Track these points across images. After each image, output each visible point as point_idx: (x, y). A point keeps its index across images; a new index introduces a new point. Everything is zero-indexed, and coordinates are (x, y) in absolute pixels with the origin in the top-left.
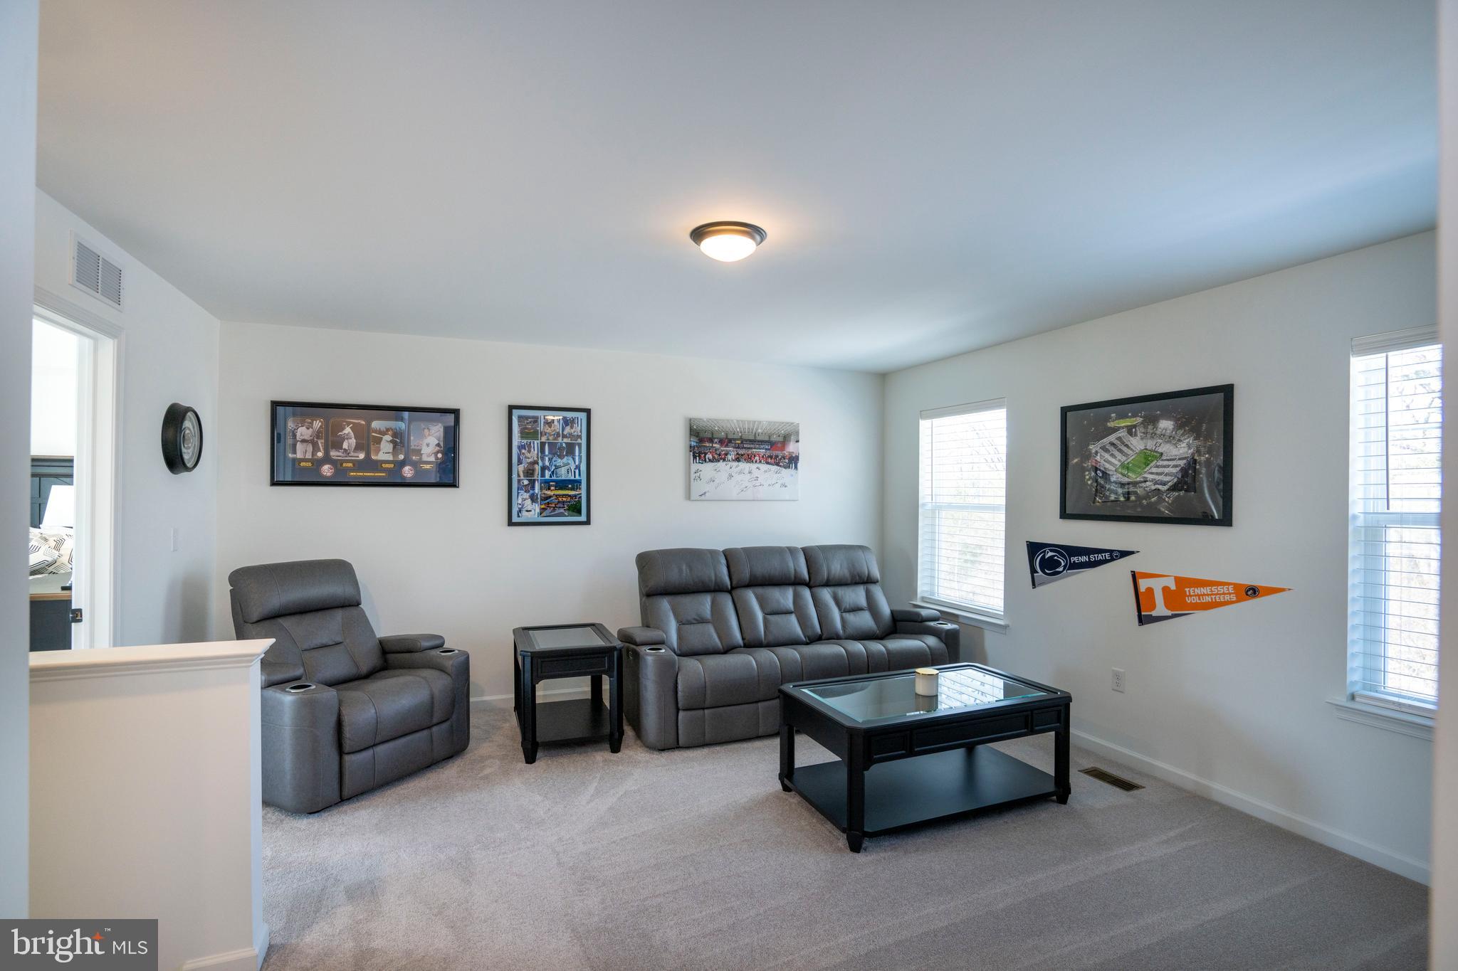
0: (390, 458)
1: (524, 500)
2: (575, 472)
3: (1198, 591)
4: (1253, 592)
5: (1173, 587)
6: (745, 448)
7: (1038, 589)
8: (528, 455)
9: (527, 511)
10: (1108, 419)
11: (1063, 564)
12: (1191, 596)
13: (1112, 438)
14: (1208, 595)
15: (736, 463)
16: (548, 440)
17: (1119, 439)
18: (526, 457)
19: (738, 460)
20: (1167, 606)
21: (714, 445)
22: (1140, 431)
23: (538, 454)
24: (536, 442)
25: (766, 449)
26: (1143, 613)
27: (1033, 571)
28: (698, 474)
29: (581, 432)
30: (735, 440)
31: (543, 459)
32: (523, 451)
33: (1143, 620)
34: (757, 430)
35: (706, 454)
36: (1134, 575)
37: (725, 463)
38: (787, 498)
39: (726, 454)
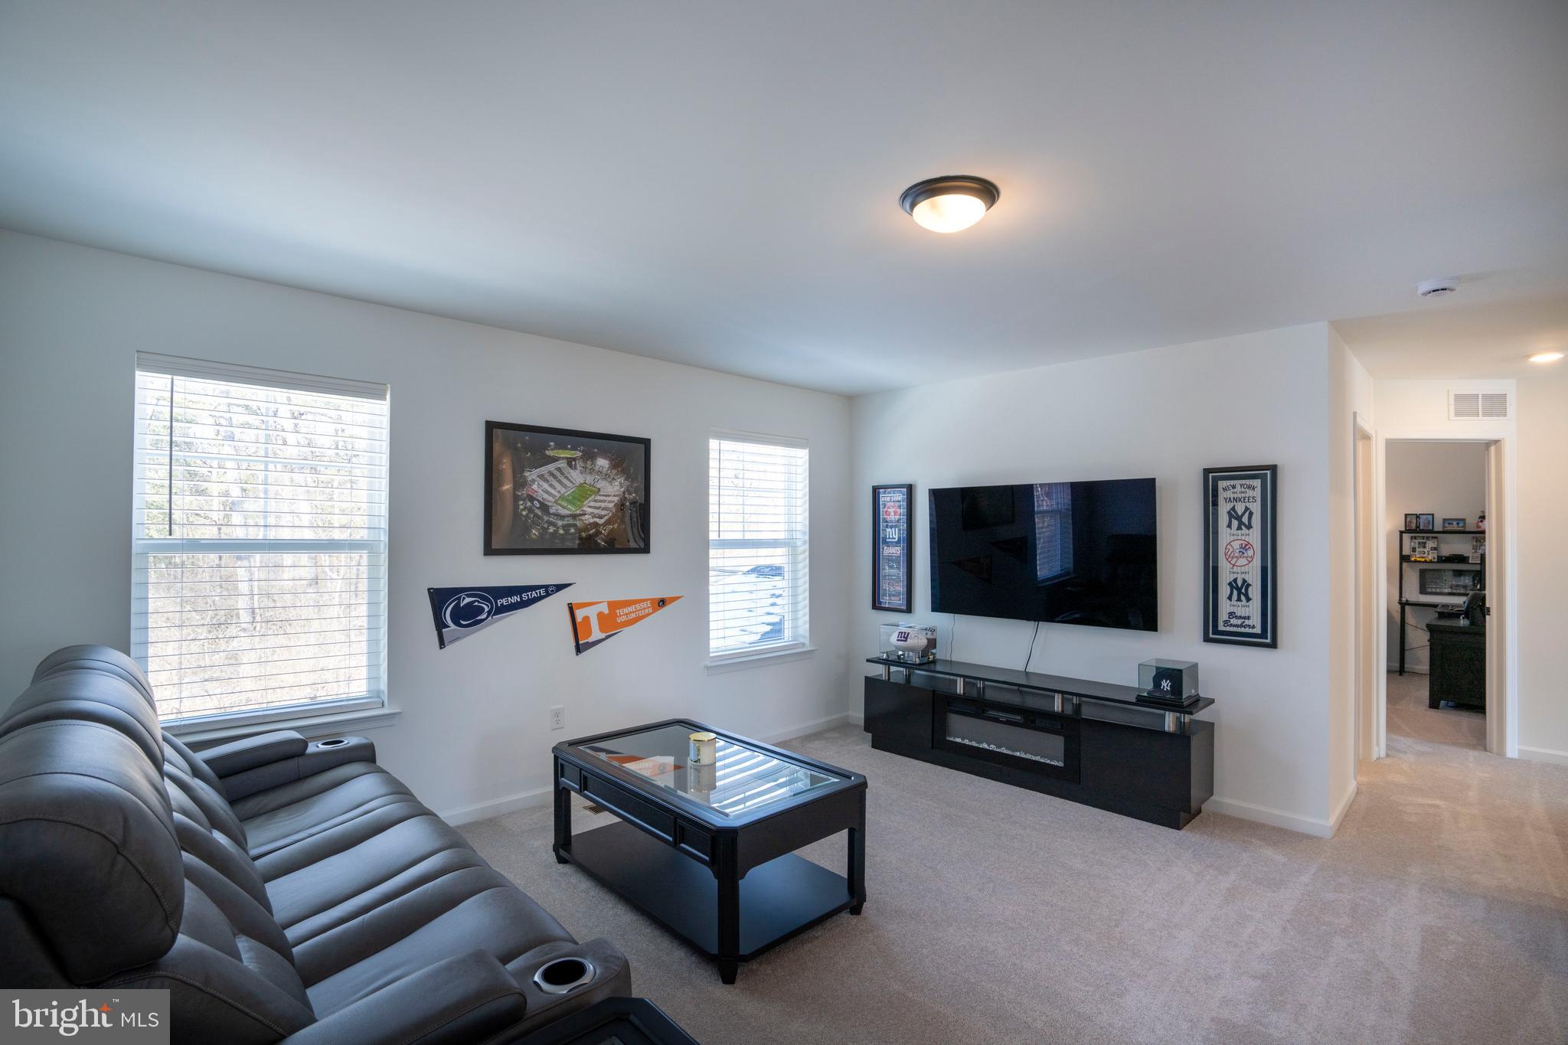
3: (626, 610)
4: (663, 603)
5: (606, 611)
7: (449, 648)
10: (547, 447)
11: (487, 609)
12: (620, 616)
13: (551, 467)
14: (633, 612)
17: (559, 469)
20: (602, 630)
22: (579, 464)
26: (580, 642)
27: (440, 625)
33: (579, 649)
36: (571, 609)
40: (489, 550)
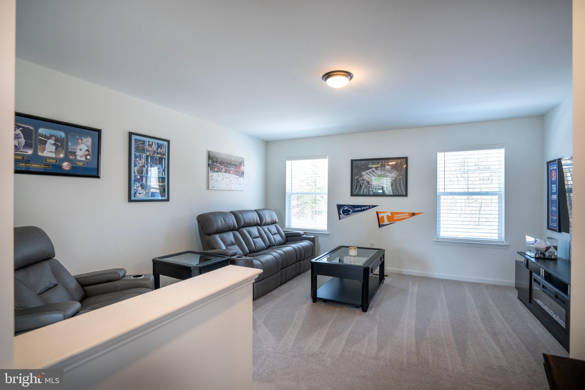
0: (53, 155)
1: (138, 187)
2: (162, 173)
3: (398, 216)
4: (413, 214)
5: (390, 215)
6: (228, 167)
7: (341, 220)
8: (140, 162)
9: (139, 193)
10: (369, 164)
11: (351, 211)
12: (395, 217)
13: (370, 170)
14: (401, 216)
15: (224, 174)
16: (150, 154)
17: (373, 171)
18: (139, 163)
19: (225, 172)
20: (388, 221)
21: (218, 165)
22: (380, 169)
23: (145, 162)
24: (144, 155)
25: (234, 168)
26: (380, 224)
27: (339, 214)
28: (212, 177)
29: (165, 152)
30: (225, 163)
31: (147, 165)
32: (137, 159)
33: (380, 226)
34: (231, 159)
35: (215, 168)
36: (377, 213)
37: (221, 173)
38: (241, 190)
39: (222, 169)
40: (352, 195)
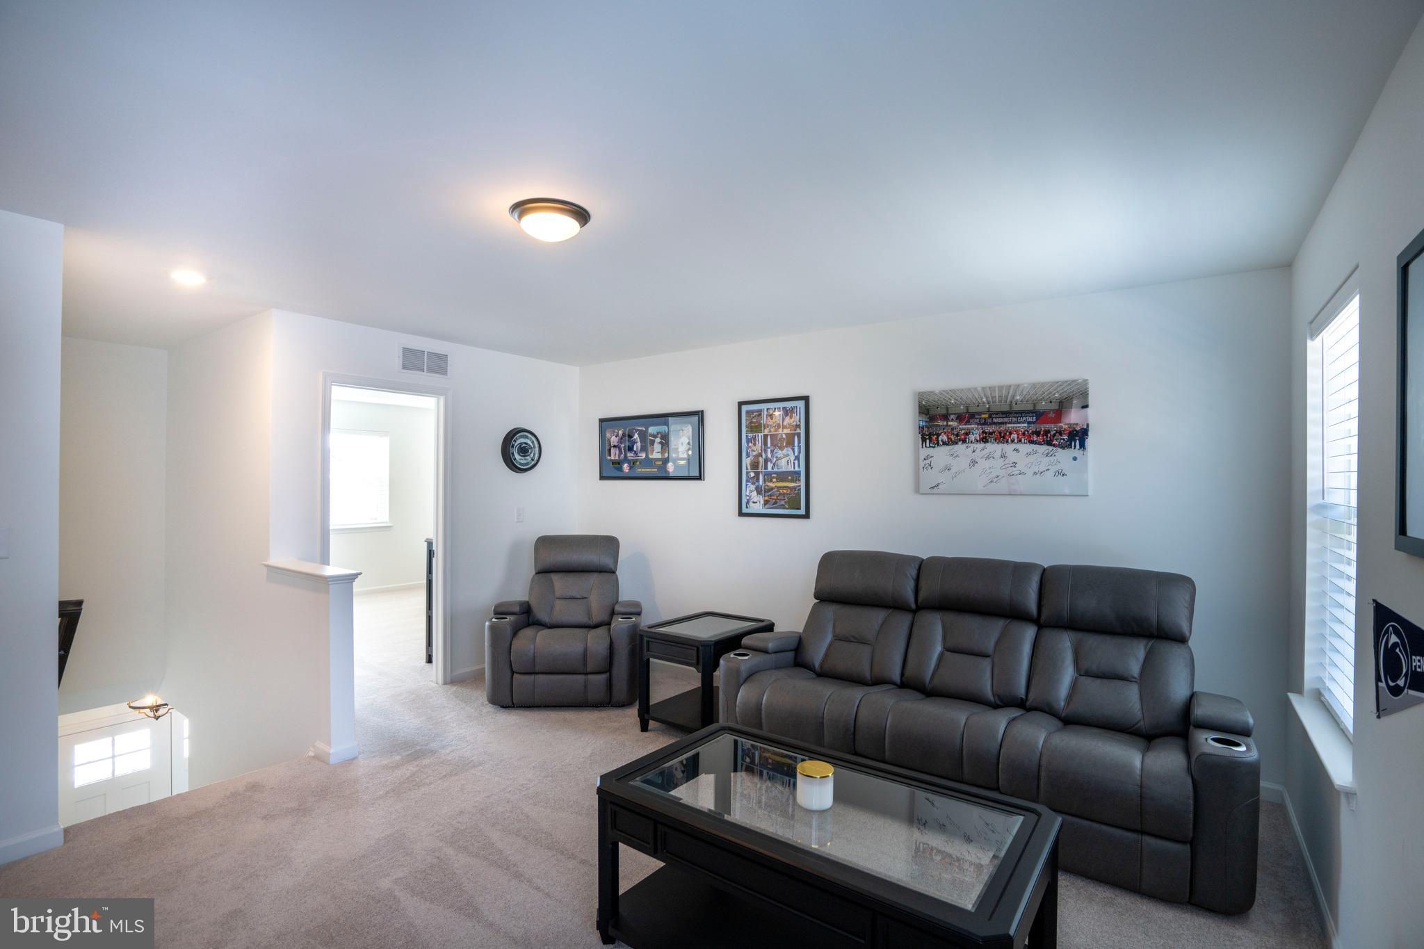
0: (660, 457)
1: (751, 491)
2: (794, 463)
6: (995, 423)
8: (754, 448)
9: (754, 502)
15: (981, 445)
16: (770, 432)
18: (754, 451)
19: (984, 440)
21: (949, 423)
23: (761, 447)
24: (760, 434)
25: (1029, 423)
28: (928, 461)
29: (800, 421)
30: (980, 413)
31: (766, 451)
32: (750, 444)
34: (1013, 396)
35: (938, 435)
37: (965, 445)
38: (1067, 491)
39: (967, 434)
40: (1403, 539)
